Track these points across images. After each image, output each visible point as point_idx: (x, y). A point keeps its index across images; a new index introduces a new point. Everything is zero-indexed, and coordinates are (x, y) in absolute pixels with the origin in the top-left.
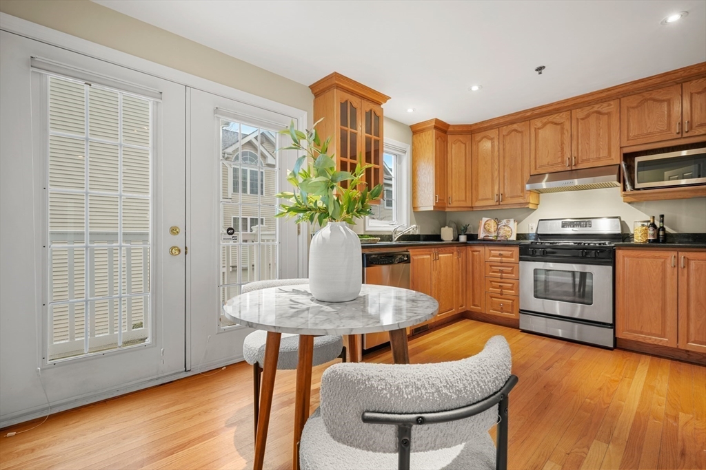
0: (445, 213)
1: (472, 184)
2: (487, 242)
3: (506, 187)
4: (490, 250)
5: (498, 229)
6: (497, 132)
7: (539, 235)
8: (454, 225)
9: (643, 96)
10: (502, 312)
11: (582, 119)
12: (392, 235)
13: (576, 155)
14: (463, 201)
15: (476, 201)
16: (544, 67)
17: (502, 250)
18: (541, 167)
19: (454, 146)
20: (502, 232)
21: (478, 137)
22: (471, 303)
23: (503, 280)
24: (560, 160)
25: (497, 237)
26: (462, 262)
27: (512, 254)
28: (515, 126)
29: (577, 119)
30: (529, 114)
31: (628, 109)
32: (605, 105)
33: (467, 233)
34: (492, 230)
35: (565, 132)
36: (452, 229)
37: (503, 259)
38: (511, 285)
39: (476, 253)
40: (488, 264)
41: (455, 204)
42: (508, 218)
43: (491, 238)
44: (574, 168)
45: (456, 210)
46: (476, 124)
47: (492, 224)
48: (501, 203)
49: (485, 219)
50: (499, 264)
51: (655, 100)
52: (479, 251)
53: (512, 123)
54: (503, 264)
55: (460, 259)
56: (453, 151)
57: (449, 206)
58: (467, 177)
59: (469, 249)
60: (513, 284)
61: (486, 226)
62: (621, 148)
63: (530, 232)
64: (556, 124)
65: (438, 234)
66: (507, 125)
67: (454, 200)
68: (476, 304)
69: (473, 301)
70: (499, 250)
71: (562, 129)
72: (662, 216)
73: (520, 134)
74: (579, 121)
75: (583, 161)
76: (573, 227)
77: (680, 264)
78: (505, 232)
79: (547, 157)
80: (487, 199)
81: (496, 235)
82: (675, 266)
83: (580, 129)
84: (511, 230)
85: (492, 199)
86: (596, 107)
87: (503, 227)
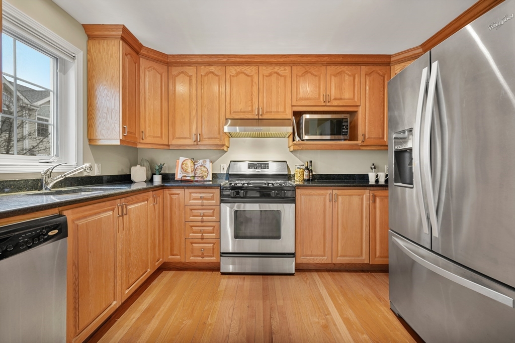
0: (137, 149)
1: (168, 119)
2: (186, 184)
3: (203, 127)
4: (191, 193)
5: (195, 170)
6: (195, 70)
7: (230, 175)
8: (147, 164)
9: (306, 69)
10: (203, 257)
11: (267, 76)
12: (41, 180)
13: (262, 106)
14: (158, 137)
15: (173, 139)
17: (204, 193)
18: (235, 112)
19: (147, 73)
20: (198, 172)
21: (175, 71)
22: (169, 253)
23: (204, 224)
24: (250, 109)
25: (194, 177)
26: (159, 209)
27: (213, 197)
28: (212, 69)
29: (263, 75)
30: (225, 60)
31: (297, 75)
32: (282, 68)
33: (162, 172)
34: (190, 170)
35: (254, 84)
36: (145, 168)
37: (204, 201)
38: (211, 228)
39: (174, 197)
40: (188, 208)
41: (148, 140)
42: (204, 158)
43: (189, 178)
44: (260, 117)
45: (150, 146)
46: (173, 56)
47: (189, 163)
48: (199, 143)
49: (182, 159)
50: (200, 207)
51: (312, 74)
52: (178, 194)
53: (209, 64)
54: (204, 207)
55: (157, 206)
56: (147, 79)
57: (142, 141)
58: (163, 112)
59: (167, 192)
60: (214, 227)
61: (184, 166)
62: (292, 106)
63: (222, 172)
64: (247, 75)
65: (128, 174)
66: (205, 66)
67: (147, 135)
68: (175, 253)
69: (172, 250)
70: (200, 193)
71: (252, 81)
72: (311, 162)
73: (217, 77)
74: (265, 77)
75: (267, 112)
76: (257, 168)
77: (333, 200)
78: (201, 172)
79: (240, 104)
80: (185, 138)
81: (193, 175)
82: (331, 200)
83: (265, 85)
84: (208, 170)
85: (190, 139)
86: (277, 69)
87: (200, 167)
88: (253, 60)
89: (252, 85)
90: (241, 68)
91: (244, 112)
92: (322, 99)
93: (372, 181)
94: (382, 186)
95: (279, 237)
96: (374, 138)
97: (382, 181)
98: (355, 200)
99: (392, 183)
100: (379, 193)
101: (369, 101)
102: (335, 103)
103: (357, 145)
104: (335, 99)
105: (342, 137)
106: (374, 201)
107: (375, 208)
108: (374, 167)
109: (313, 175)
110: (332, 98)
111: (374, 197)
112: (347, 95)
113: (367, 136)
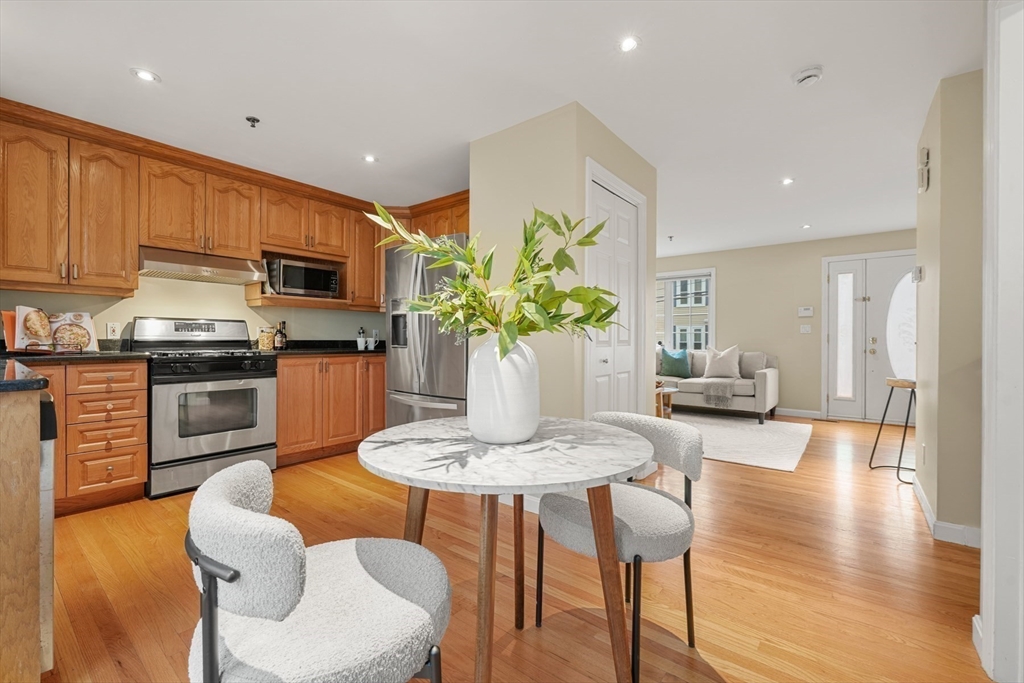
3: (85, 252)
4: (81, 373)
5: (53, 332)
7: (136, 342)
9: (281, 196)
10: (109, 481)
11: (220, 191)
16: (258, 121)
18: (157, 237)
20: (65, 337)
21: (6, 129)
23: (112, 424)
24: (189, 236)
25: (54, 345)
27: (133, 376)
28: (109, 152)
29: (214, 188)
31: (269, 201)
32: (246, 186)
34: (42, 332)
35: (196, 197)
37: (113, 385)
38: (129, 429)
40: (73, 399)
43: (46, 348)
44: (208, 252)
46: (6, 101)
48: (72, 282)
49: (23, 310)
50: (104, 396)
51: (289, 205)
53: (101, 142)
54: (113, 395)
60: (134, 426)
61: (29, 324)
62: (261, 243)
63: (111, 337)
64: (183, 181)
66: (90, 142)
71: (193, 192)
72: (284, 323)
73: (120, 170)
74: (216, 191)
75: (220, 246)
76: (192, 330)
77: (324, 369)
78: (72, 336)
79: (170, 225)
80: (35, 269)
81: (51, 342)
82: (321, 371)
83: (217, 204)
84: (88, 333)
85: (50, 271)
86: (237, 184)
87: (68, 327)
88: (195, 160)
89: (193, 200)
90: (173, 166)
91: (177, 239)
92: (303, 241)
93: (361, 347)
94: (371, 352)
95: (252, 425)
96: (364, 298)
97: (371, 347)
98: (349, 368)
99: (390, 346)
100: (373, 359)
101: (360, 253)
102: (321, 249)
103: (345, 304)
104: (320, 244)
105: (330, 293)
106: (368, 370)
107: (368, 377)
108: (363, 332)
109: (287, 342)
110: (317, 242)
111: (368, 364)
112: (335, 241)
113: (357, 295)
